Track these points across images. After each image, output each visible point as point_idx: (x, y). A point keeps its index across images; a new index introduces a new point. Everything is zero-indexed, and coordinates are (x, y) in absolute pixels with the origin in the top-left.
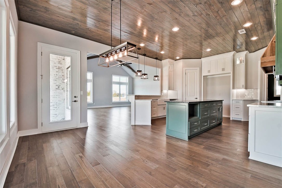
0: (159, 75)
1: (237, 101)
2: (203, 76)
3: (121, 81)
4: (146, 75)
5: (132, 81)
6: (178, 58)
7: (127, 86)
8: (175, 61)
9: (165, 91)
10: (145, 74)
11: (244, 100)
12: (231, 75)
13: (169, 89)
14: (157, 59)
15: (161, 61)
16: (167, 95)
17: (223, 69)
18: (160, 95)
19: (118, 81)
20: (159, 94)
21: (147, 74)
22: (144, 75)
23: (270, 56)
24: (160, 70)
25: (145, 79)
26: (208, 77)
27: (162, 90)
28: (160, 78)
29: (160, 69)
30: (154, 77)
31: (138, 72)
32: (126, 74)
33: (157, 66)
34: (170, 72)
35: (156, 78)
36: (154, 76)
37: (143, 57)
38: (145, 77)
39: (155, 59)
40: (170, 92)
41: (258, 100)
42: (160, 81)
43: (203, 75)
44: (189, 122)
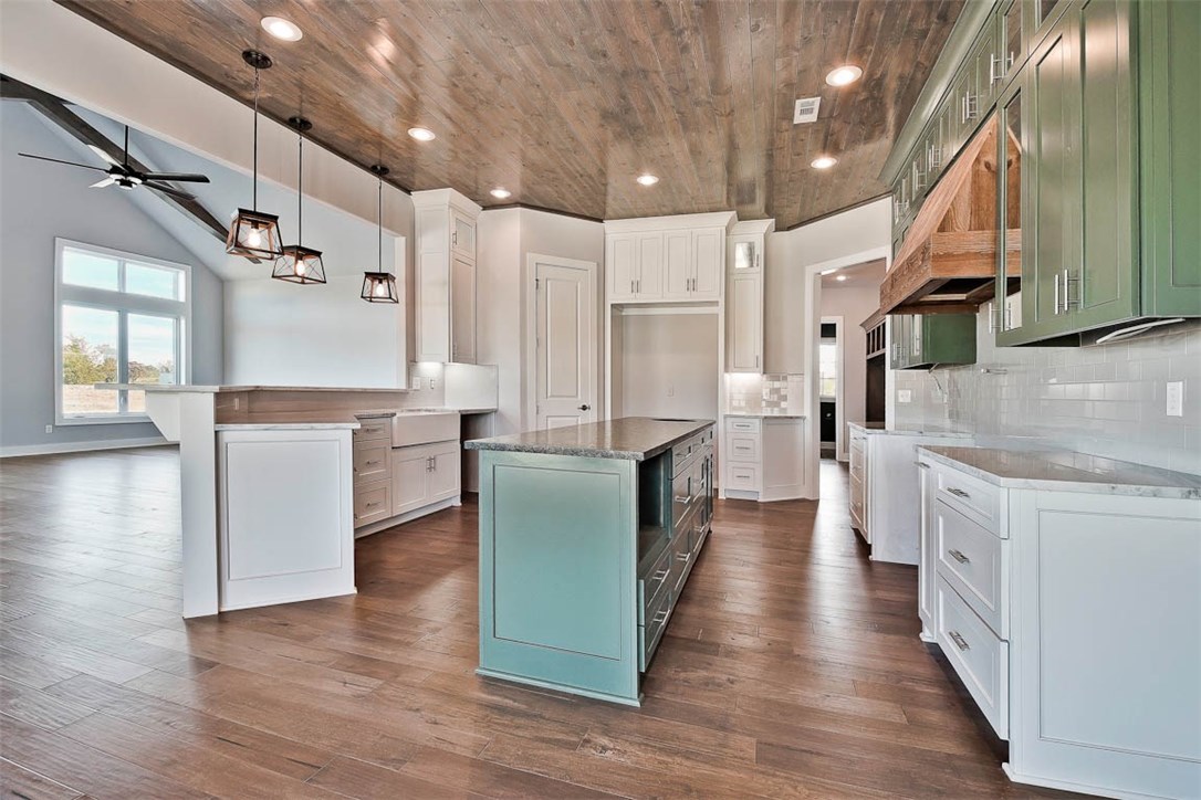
0: (399, 271)
1: (742, 422)
2: (612, 305)
3: (131, 289)
4: (311, 260)
5: (215, 294)
6: (500, 194)
7: (183, 322)
8: (485, 208)
9: (429, 368)
10: (302, 253)
11: (766, 418)
12: (720, 310)
13: (458, 355)
14: (380, 171)
15: (408, 192)
16: (440, 389)
17: (692, 285)
18: (402, 386)
19: (111, 285)
20: (393, 380)
21: (318, 254)
22: (300, 257)
23: (970, 230)
24: (400, 242)
25: (303, 280)
26: (626, 312)
27: (412, 361)
28: (400, 289)
29: (404, 239)
30: (368, 281)
31: (246, 227)
32: (172, 251)
33: (381, 218)
34: (456, 265)
35: (380, 290)
36: (368, 275)
37: (292, 136)
38: (301, 268)
39: (373, 170)
40: (458, 372)
41: (804, 418)
42: (402, 307)
43: (611, 299)
44: (642, 582)
